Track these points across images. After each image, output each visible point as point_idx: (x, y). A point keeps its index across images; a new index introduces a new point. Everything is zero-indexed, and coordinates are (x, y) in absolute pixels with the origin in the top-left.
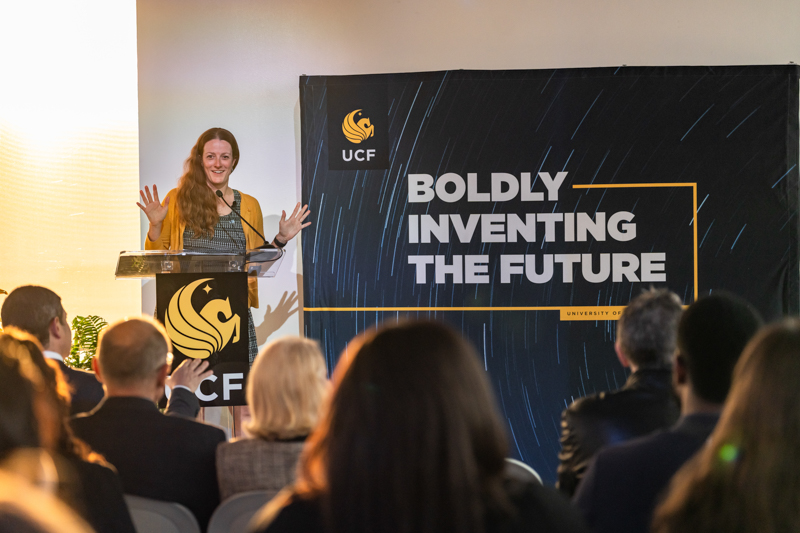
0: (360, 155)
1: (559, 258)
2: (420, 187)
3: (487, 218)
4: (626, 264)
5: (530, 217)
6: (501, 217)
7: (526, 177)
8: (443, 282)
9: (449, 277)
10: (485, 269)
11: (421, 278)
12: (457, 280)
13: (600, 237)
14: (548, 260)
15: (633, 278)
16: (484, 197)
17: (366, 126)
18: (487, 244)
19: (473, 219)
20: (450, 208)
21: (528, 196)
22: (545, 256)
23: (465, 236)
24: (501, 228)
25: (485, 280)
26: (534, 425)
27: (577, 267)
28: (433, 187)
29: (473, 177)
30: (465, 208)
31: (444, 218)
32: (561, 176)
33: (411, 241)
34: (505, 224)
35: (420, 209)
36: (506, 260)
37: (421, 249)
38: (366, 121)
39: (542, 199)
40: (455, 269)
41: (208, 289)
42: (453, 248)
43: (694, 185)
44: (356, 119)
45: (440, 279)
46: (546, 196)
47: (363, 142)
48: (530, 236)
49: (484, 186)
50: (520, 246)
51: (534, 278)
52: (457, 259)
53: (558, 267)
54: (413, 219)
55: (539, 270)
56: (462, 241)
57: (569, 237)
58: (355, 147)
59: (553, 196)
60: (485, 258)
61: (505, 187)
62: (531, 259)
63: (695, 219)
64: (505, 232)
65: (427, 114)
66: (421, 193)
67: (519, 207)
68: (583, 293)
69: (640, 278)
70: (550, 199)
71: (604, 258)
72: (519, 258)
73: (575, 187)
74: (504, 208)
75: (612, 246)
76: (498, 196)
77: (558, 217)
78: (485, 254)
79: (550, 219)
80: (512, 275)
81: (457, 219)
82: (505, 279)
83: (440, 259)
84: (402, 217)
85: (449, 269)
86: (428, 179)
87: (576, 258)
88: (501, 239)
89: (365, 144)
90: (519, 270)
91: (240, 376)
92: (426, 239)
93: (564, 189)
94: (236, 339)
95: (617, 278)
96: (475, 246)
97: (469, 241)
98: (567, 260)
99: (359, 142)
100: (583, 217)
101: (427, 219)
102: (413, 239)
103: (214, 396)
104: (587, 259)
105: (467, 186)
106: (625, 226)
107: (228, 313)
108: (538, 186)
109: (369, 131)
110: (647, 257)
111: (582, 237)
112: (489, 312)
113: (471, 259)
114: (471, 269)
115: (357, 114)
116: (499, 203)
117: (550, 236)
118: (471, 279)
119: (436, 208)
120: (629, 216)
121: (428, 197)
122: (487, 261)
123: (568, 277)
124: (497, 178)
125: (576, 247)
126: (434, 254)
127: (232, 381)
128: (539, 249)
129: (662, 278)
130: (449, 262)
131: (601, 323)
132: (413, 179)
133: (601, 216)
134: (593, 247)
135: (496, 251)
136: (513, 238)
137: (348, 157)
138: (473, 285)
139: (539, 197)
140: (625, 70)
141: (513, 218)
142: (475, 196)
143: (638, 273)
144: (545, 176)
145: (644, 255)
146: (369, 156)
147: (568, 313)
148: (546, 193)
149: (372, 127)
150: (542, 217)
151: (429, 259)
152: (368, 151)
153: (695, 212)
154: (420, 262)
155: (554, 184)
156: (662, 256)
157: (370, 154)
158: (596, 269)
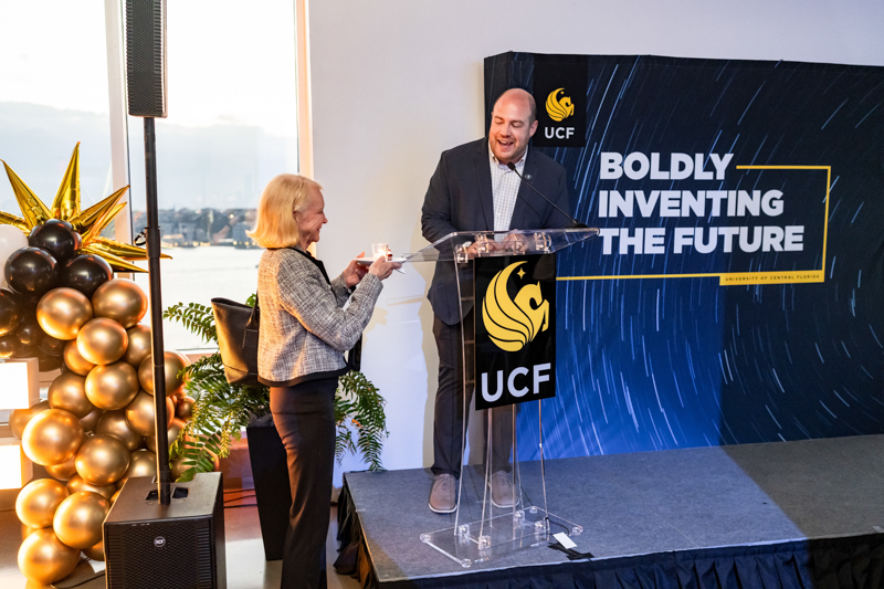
0: (561, 133)
1: (723, 230)
2: (611, 165)
3: (666, 194)
4: (773, 236)
5: (701, 194)
6: (676, 194)
7: (700, 157)
8: (626, 252)
9: (631, 248)
10: (661, 241)
11: (607, 250)
12: (638, 251)
13: (755, 212)
14: (713, 232)
15: (778, 248)
16: (664, 176)
17: (567, 104)
18: (665, 218)
19: (654, 194)
20: (635, 185)
21: (701, 175)
22: (711, 229)
23: (646, 211)
24: (677, 204)
25: (661, 250)
26: (693, 376)
27: (736, 238)
28: (622, 165)
29: (656, 157)
30: (648, 185)
31: (629, 194)
32: (728, 157)
33: (600, 216)
34: (680, 200)
35: (609, 185)
36: (679, 232)
37: (610, 222)
38: (568, 100)
39: (711, 178)
40: (637, 241)
41: (521, 273)
42: (636, 222)
43: (829, 168)
44: (559, 97)
45: (623, 250)
46: (715, 176)
47: (564, 120)
48: (700, 212)
49: (665, 166)
50: (691, 220)
51: (702, 249)
52: (639, 231)
53: (721, 239)
54: (603, 194)
55: (706, 241)
56: (644, 215)
57: (731, 213)
58: (557, 125)
59: (721, 176)
60: (662, 231)
61: (682, 166)
62: (699, 231)
63: (827, 197)
64: (680, 208)
65: (620, 95)
66: (611, 170)
67: (692, 185)
68: (739, 261)
69: (783, 246)
70: (718, 178)
71: (757, 230)
72: (689, 231)
73: (738, 167)
74: (679, 185)
75: (764, 220)
76: (676, 175)
77: (723, 194)
78: (662, 227)
79: (717, 196)
80: (683, 246)
81: (640, 194)
82: (678, 250)
83: (625, 231)
84: (594, 193)
85: (631, 241)
86: (617, 157)
87: (734, 230)
88: (675, 213)
89: (566, 122)
90: (689, 242)
91: (547, 366)
92: (613, 214)
93: (730, 170)
94: (545, 327)
95: (766, 249)
96: (655, 220)
97: (649, 215)
98: (729, 232)
99: (560, 120)
100: (743, 194)
101: (615, 194)
102: (602, 213)
103: (525, 391)
104: (744, 231)
105: (650, 165)
106: (775, 203)
107: (539, 300)
108: (709, 166)
109: (570, 110)
110: (790, 229)
111: (741, 213)
112: (662, 279)
113: (650, 231)
114: (650, 240)
115: (559, 93)
116: (676, 181)
117: (716, 212)
118: (650, 250)
119: (624, 185)
120: (778, 194)
121: (617, 175)
122: (664, 234)
123: (728, 248)
124: (676, 158)
125: (736, 221)
126: (619, 227)
127: (542, 373)
128: (705, 222)
129: (800, 247)
130: (632, 234)
131: (752, 286)
132: (605, 157)
133: (757, 193)
134: (749, 221)
135: (671, 224)
136: (686, 213)
137: (549, 134)
138: (651, 255)
139: (709, 176)
140: (783, 64)
141: (687, 194)
142: (657, 175)
143: (782, 243)
144: (715, 157)
145: (787, 228)
146: (568, 133)
147: (726, 279)
148: (715, 172)
149: (573, 106)
150: (711, 194)
151: (614, 232)
152: (568, 129)
153: (828, 191)
154: (607, 234)
155: (722, 164)
156: (801, 229)
157: (570, 131)
158: (750, 240)
